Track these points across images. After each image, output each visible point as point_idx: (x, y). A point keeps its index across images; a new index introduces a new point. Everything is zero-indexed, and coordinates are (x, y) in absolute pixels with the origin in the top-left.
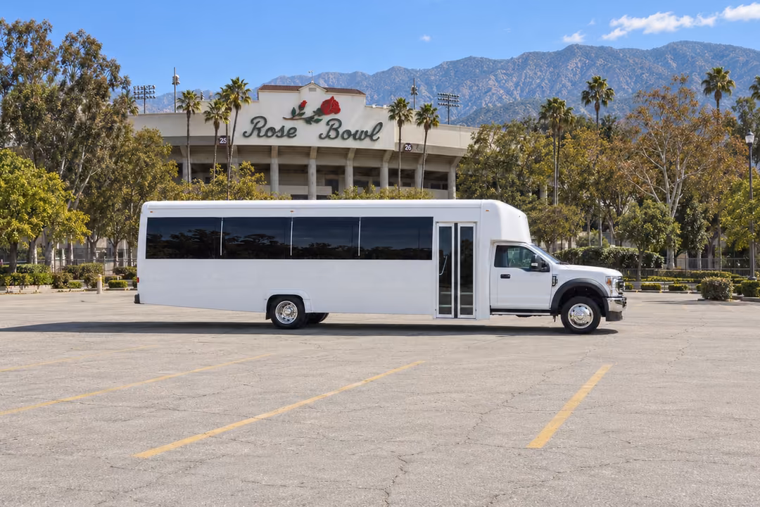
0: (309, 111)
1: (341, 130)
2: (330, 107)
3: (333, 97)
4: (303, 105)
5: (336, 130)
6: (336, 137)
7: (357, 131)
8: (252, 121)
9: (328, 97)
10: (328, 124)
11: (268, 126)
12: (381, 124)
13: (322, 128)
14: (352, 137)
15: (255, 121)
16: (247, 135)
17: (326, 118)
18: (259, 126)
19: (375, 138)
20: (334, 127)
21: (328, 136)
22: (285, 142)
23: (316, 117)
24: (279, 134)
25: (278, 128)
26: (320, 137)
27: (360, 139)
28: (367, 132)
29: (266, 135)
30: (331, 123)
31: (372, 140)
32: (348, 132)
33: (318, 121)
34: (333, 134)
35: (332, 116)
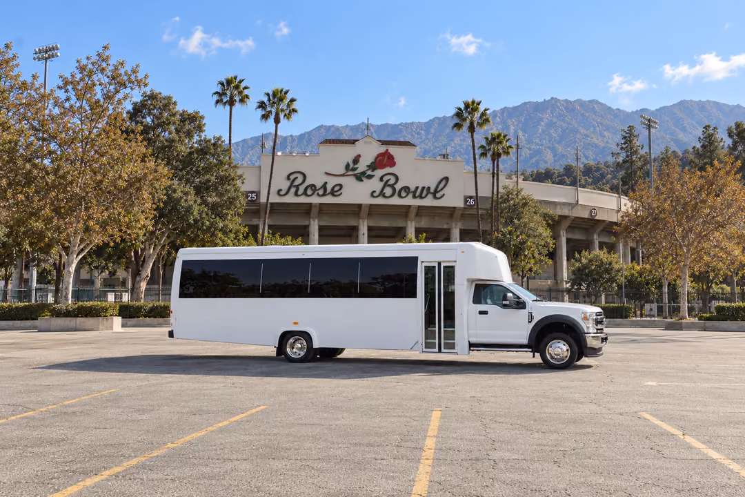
0: (362, 167)
1: (398, 187)
2: (385, 160)
3: (387, 150)
4: (356, 160)
5: (392, 186)
6: (392, 195)
7: (417, 188)
8: (288, 178)
9: (382, 149)
10: (381, 179)
11: (307, 183)
12: (447, 179)
13: (375, 184)
14: (411, 195)
15: (292, 177)
16: (282, 193)
17: (379, 173)
18: (296, 183)
19: (438, 195)
20: (390, 182)
21: (382, 194)
22: (329, 200)
23: (369, 173)
24: (321, 192)
25: (319, 184)
26: (372, 194)
27: (421, 197)
28: (429, 188)
29: (305, 193)
30: (385, 179)
31: (435, 198)
32: (406, 189)
33: (370, 177)
34: (388, 191)
35: (388, 170)
